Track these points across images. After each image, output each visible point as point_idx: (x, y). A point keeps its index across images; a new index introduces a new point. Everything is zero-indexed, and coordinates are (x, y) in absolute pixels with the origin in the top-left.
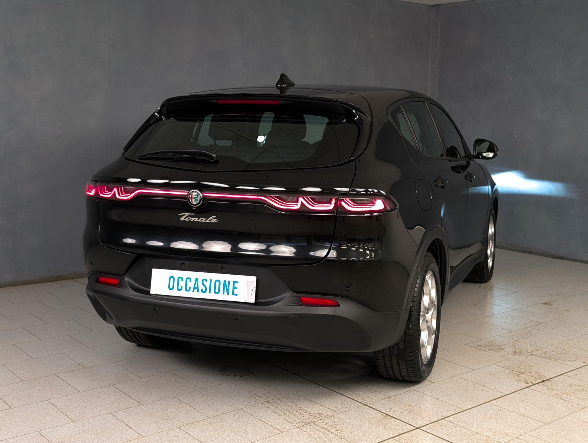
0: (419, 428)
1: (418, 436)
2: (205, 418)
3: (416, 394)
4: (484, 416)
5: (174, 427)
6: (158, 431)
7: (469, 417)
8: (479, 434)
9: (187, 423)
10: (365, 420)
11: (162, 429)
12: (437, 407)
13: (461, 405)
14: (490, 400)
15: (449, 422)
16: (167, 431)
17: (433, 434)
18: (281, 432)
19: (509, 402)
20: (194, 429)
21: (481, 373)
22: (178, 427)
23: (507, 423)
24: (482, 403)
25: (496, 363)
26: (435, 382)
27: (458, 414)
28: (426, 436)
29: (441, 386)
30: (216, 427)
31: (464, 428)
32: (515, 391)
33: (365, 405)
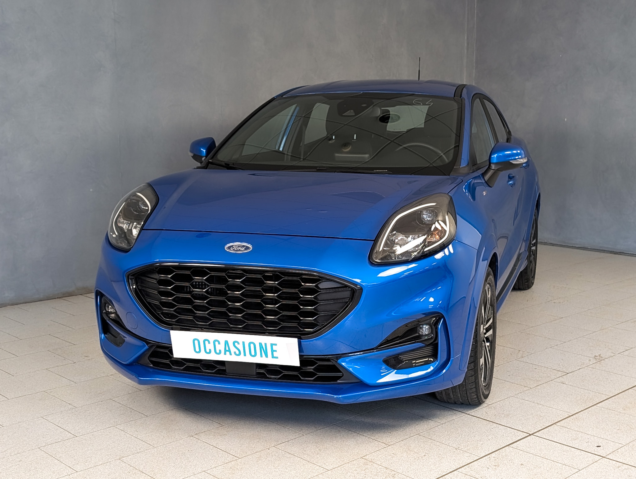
0: (532, 434)
1: (534, 443)
2: (300, 436)
3: (517, 401)
4: (596, 418)
5: (270, 446)
6: (254, 452)
7: (580, 421)
8: (597, 437)
9: (282, 441)
10: (473, 430)
11: (257, 450)
12: (544, 413)
13: (568, 409)
14: (596, 403)
15: (561, 427)
16: (263, 451)
17: (550, 439)
18: (388, 446)
19: (617, 404)
20: (292, 448)
21: (577, 376)
22: (274, 446)
23: (622, 425)
24: (589, 406)
25: (589, 365)
26: (532, 388)
27: (569, 419)
28: (542, 442)
29: (540, 391)
30: (316, 444)
31: (579, 432)
32: (619, 392)
33: (467, 414)
